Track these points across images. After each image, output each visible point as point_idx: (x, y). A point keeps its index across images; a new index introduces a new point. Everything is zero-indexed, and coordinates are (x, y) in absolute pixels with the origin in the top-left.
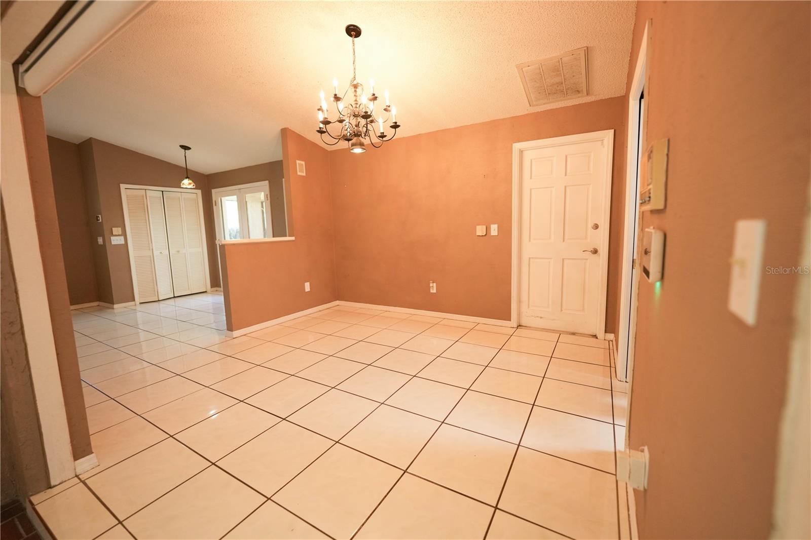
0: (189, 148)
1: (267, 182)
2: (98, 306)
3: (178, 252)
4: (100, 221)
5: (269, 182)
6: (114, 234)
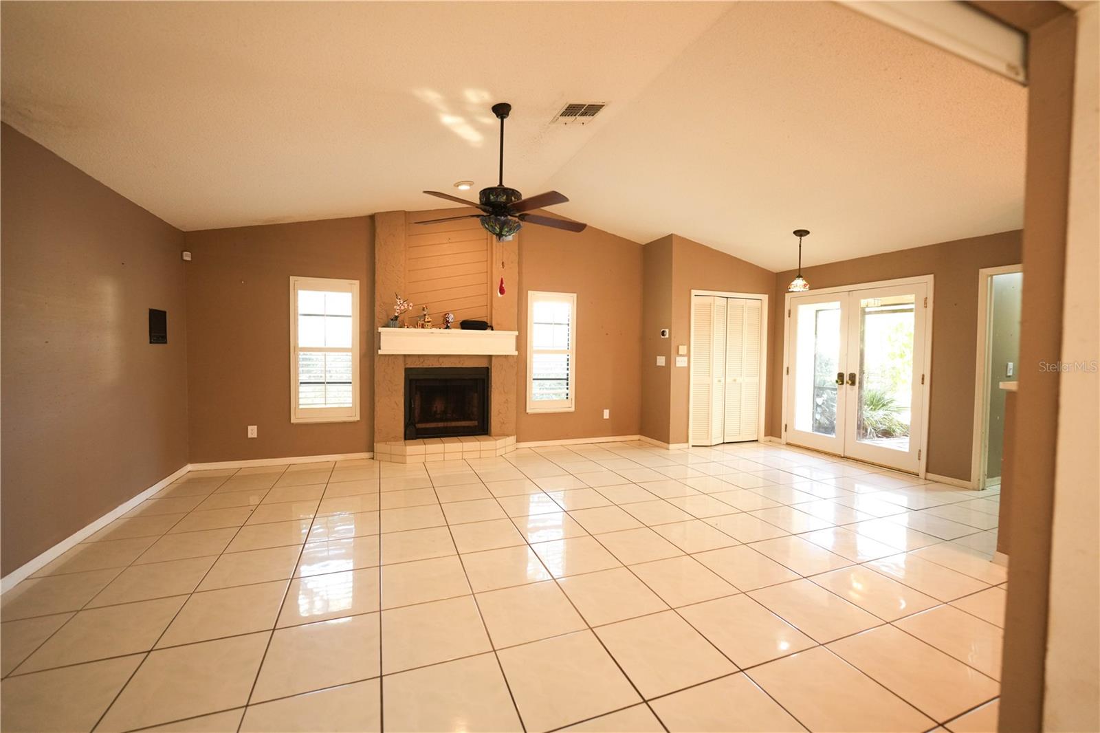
0: (807, 232)
1: (932, 276)
2: (639, 440)
3: (735, 380)
4: (667, 336)
5: (935, 277)
6: (680, 353)
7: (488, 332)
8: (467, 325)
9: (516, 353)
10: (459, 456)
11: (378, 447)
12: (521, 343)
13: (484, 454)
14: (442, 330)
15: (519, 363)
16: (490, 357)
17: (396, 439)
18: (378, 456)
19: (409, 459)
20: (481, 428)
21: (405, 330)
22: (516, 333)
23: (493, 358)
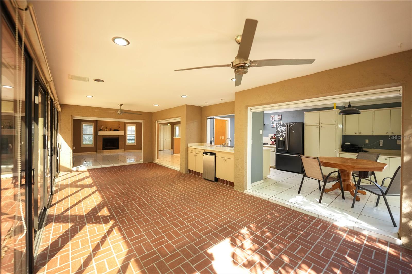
7: (119, 131)
8: (114, 130)
9: (124, 135)
10: (113, 152)
11: (98, 151)
12: (125, 133)
13: (118, 152)
14: (110, 131)
15: (125, 137)
16: (119, 136)
17: (101, 150)
18: (97, 152)
19: (104, 152)
20: (118, 148)
21: (103, 131)
22: (124, 132)
23: (120, 136)
